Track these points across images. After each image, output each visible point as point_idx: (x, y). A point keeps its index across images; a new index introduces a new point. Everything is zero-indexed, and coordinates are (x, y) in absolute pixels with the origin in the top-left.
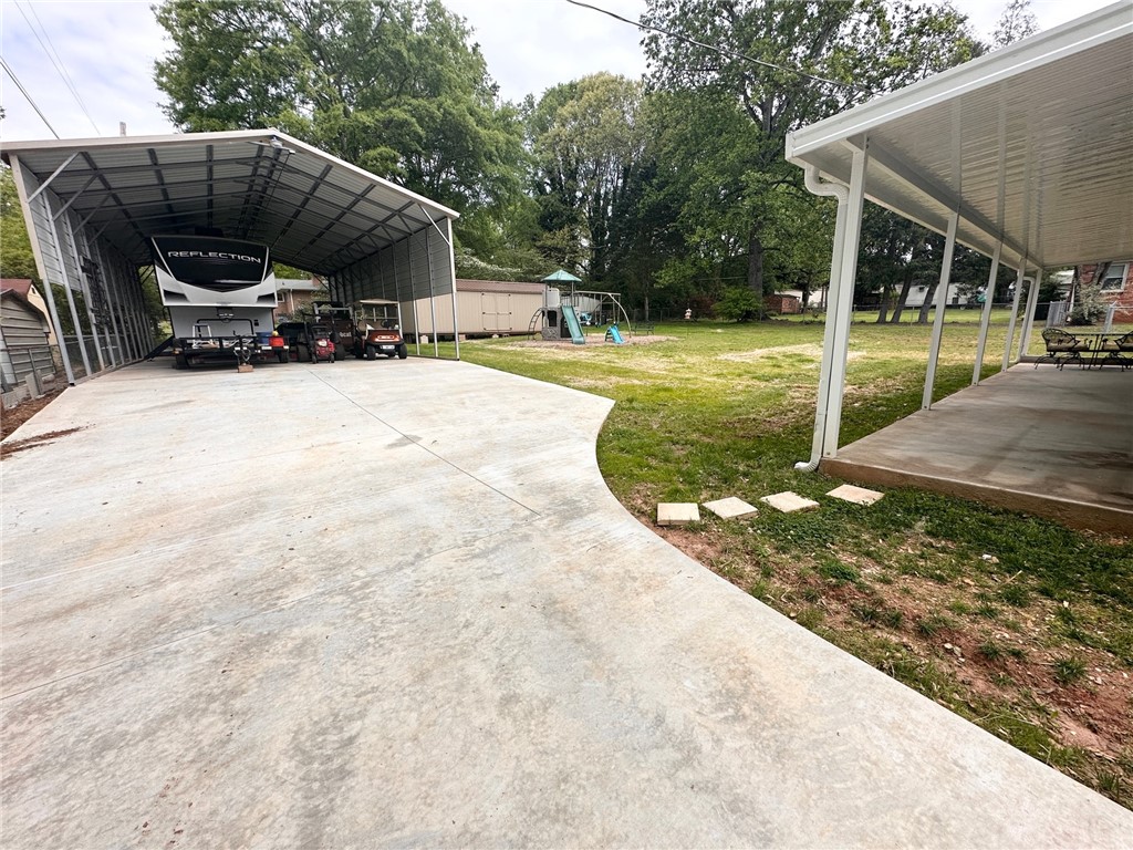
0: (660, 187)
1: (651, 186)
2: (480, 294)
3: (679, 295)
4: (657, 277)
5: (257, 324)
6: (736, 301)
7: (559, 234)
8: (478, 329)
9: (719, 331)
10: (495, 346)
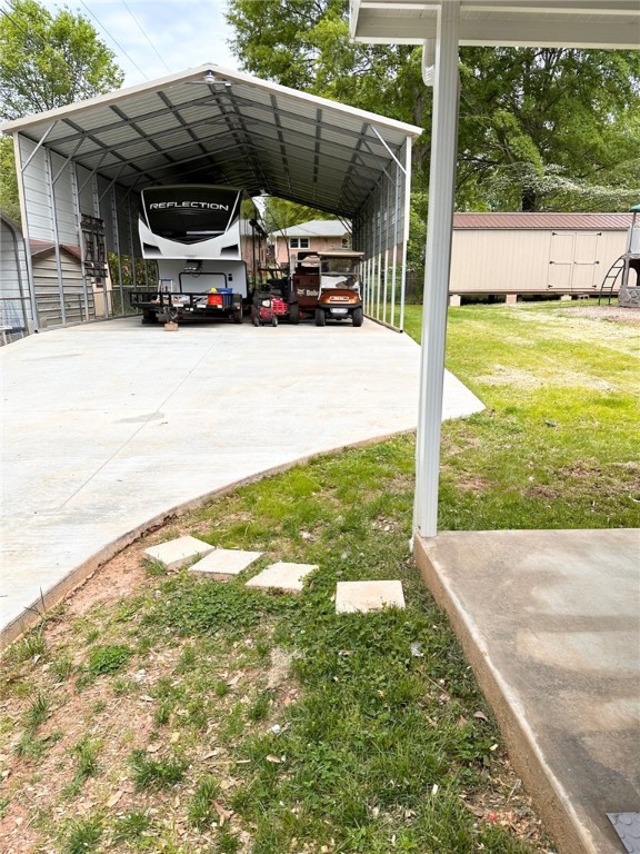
2: (549, 234)
5: (231, 279)
8: (541, 287)
10: (565, 310)
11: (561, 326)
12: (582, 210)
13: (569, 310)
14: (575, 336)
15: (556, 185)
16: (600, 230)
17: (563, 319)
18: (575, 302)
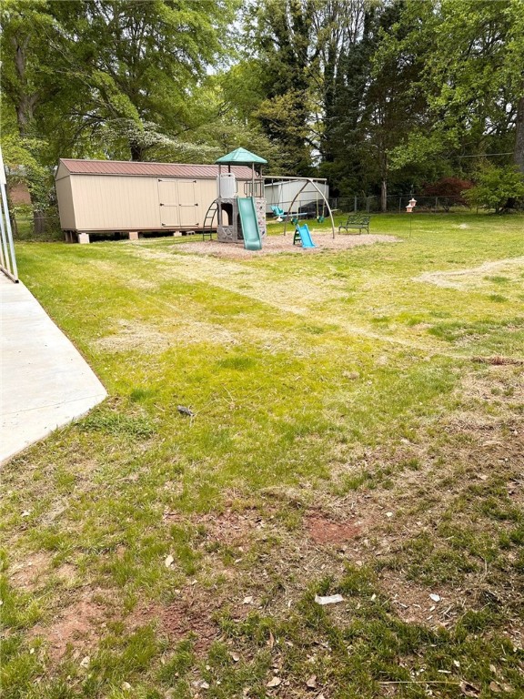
0: (401, 35)
1: (390, 33)
2: (156, 180)
3: (429, 176)
4: (392, 155)
6: (494, 186)
7: (280, 100)
8: (156, 225)
9: (463, 226)
10: (179, 246)
11: (177, 264)
12: (179, 162)
13: (182, 246)
14: (191, 275)
15: (155, 140)
16: (196, 178)
17: (178, 256)
18: (185, 238)
